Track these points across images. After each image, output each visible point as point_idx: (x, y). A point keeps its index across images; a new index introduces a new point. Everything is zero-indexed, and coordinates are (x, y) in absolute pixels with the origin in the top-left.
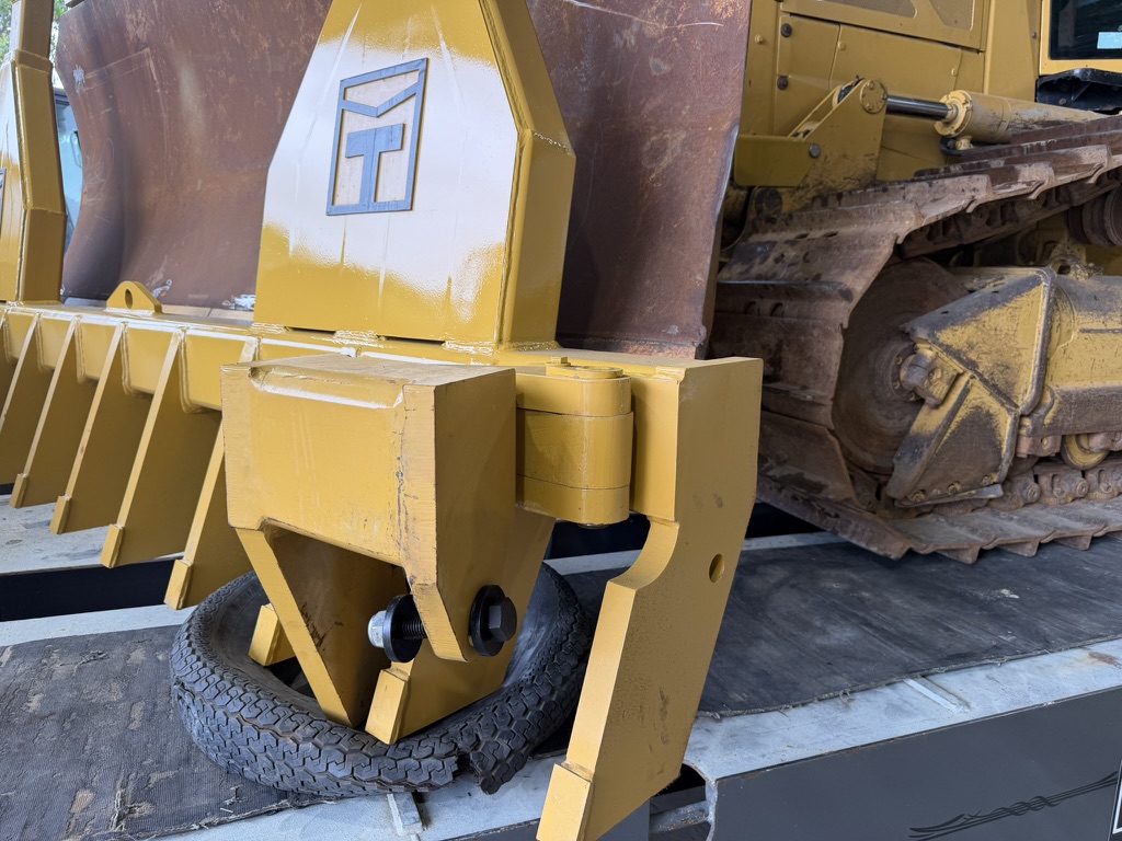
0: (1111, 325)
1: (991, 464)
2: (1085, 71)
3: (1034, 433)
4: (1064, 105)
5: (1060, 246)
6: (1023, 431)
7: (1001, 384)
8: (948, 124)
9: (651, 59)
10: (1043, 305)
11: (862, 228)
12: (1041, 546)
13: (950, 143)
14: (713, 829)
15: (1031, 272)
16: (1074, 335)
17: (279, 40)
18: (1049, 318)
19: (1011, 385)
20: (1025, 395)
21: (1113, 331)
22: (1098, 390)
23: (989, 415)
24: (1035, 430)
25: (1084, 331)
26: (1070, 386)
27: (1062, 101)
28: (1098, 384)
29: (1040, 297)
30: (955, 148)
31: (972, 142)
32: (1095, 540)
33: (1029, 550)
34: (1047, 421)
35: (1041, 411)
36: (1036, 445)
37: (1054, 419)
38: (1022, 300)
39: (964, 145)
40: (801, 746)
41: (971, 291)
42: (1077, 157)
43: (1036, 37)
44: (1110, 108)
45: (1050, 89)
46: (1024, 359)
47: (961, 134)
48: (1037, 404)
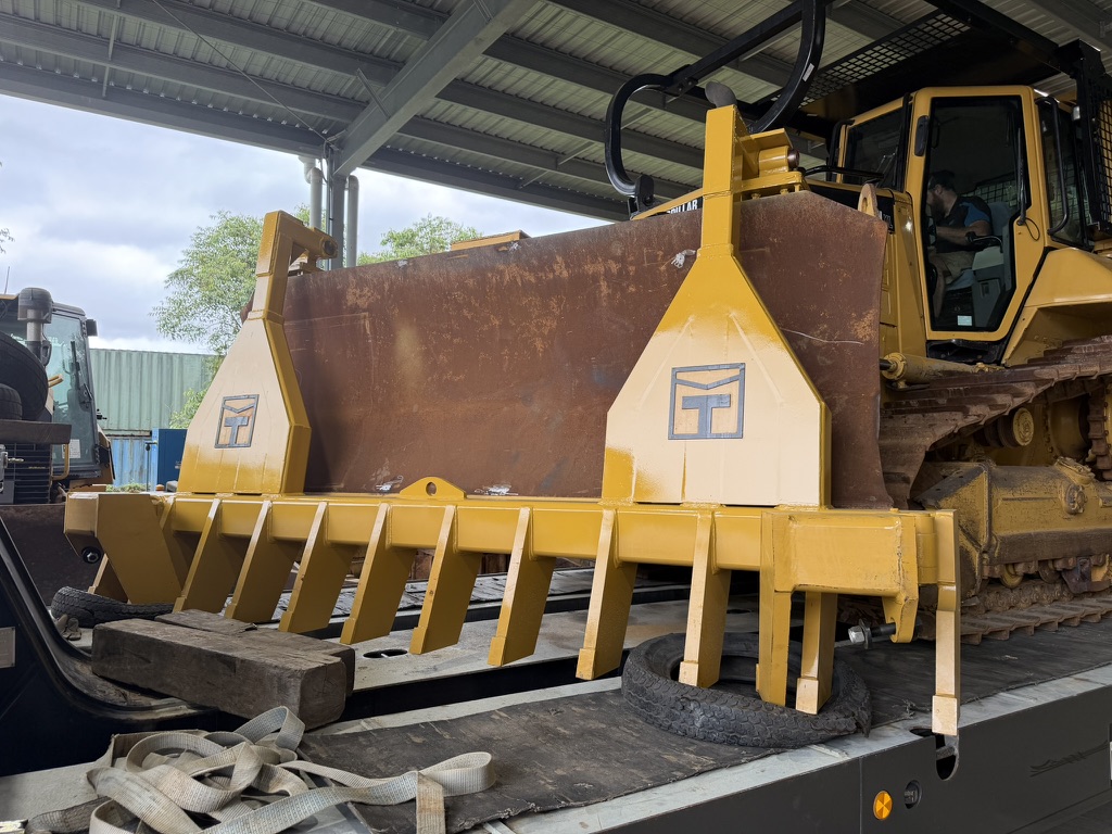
0: (1017, 496)
1: (971, 583)
2: (958, 340)
3: (991, 564)
4: (945, 359)
5: (970, 447)
6: (984, 562)
7: (971, 532)
8: (891, 372)
9: (818, 357)
10: (986, 485)
11: (895, 441)
12: (1011, 633)
13: (894, 384)
14: (958, 758)
15: (973, 465)
16: (1000, 502)
17: (510, 321)
18: (990, 492)
19: (977, 532)
20: (984, 541)
21: (1018, 499)
22: (1017, 536)
23: (967, 552)
24: (991, 561)
25: (1005, 499)
26: (1002, 533)
27: (943, 356)
28: (1015, 532)
29: (983, 481)
30: (897, 386)
31: (907, 383)
32: (1036, 629)
33: (1005, 636)
34: (996, 555)
35: (992, 549)
36: (992, 571)
37: (999, 553)
38: (976, 482)
39: (902, 385)
40: (972, 719)
41: (945, 477)
42: (994, 400)
43: (923, 317)
44: (971, 361)
45: (936, 349)
46: (980, 517)
47: (901, 378)
48: (989, 545)
